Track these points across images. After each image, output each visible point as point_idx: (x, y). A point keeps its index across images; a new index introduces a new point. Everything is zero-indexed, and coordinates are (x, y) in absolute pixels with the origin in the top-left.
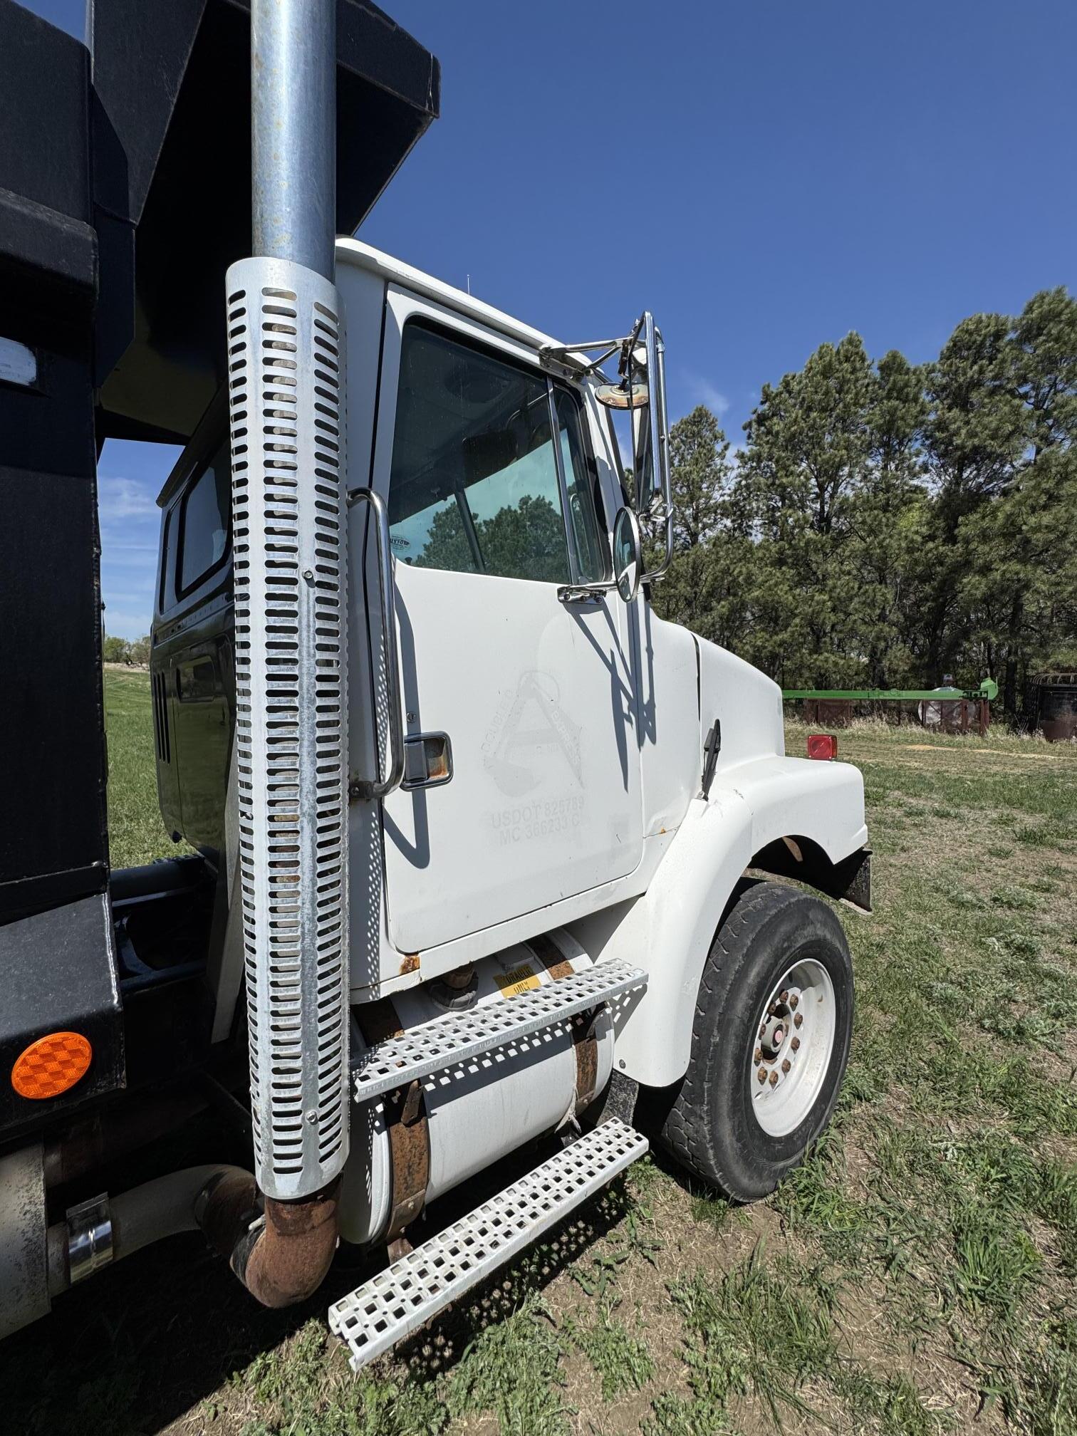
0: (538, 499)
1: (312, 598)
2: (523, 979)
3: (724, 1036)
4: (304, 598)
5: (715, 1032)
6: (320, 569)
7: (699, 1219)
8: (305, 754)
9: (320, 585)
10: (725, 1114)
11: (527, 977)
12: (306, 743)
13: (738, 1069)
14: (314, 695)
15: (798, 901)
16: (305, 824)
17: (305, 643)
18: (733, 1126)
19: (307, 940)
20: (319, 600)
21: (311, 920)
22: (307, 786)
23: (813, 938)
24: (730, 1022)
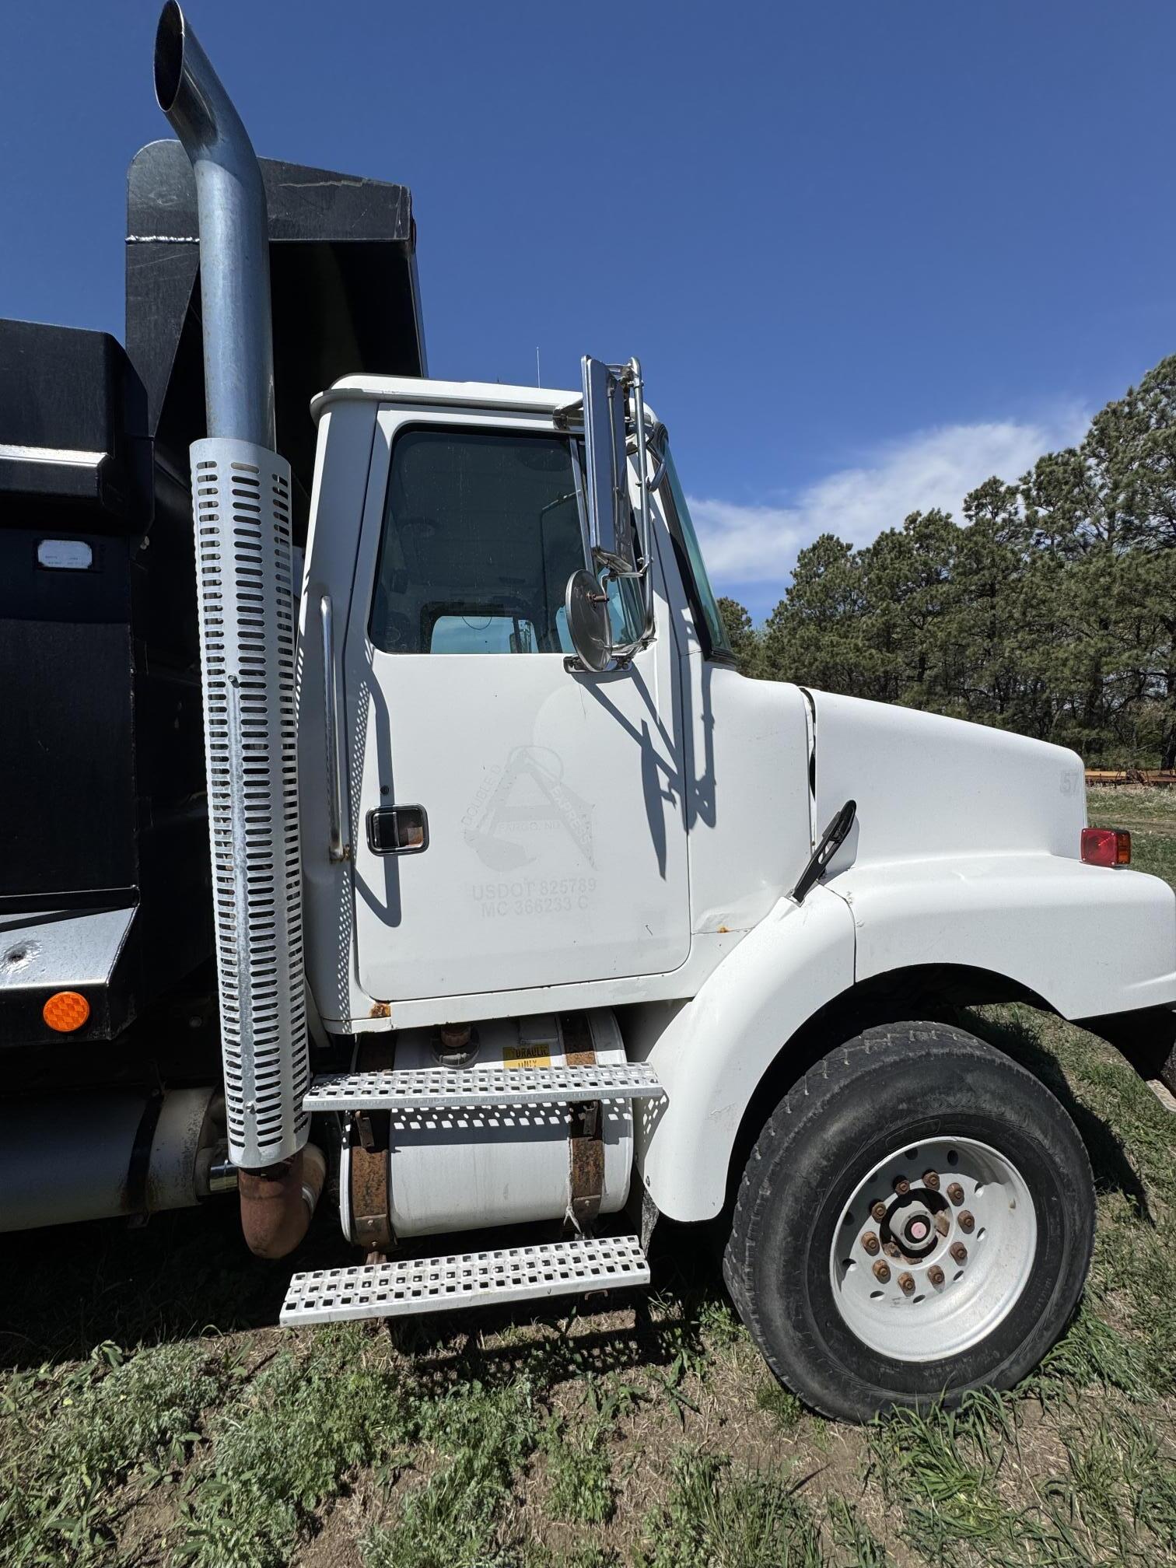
0: (931, 513)
1: (238, 696)
2: (535, 1056)
3: (777, 1192)
4: (230, 696)
5: (766, 1183)
6: (242, 672)
7: (763, 1406)
8: (236, 819)
9: (243, 685)
10: (774, 1287)
11: (539, 1056)
12: (236, 810)
13: (796, 1239)
14: (241, 773)
15: (949, 1054)
16: (238, 874)
17: (233, 731)
18: (787, 1308)
19: (243, 966)
20: (243, 697)
21: (245, 951)
22: (239, 844)
23: (972, 1112)
24: (788, 1178)
